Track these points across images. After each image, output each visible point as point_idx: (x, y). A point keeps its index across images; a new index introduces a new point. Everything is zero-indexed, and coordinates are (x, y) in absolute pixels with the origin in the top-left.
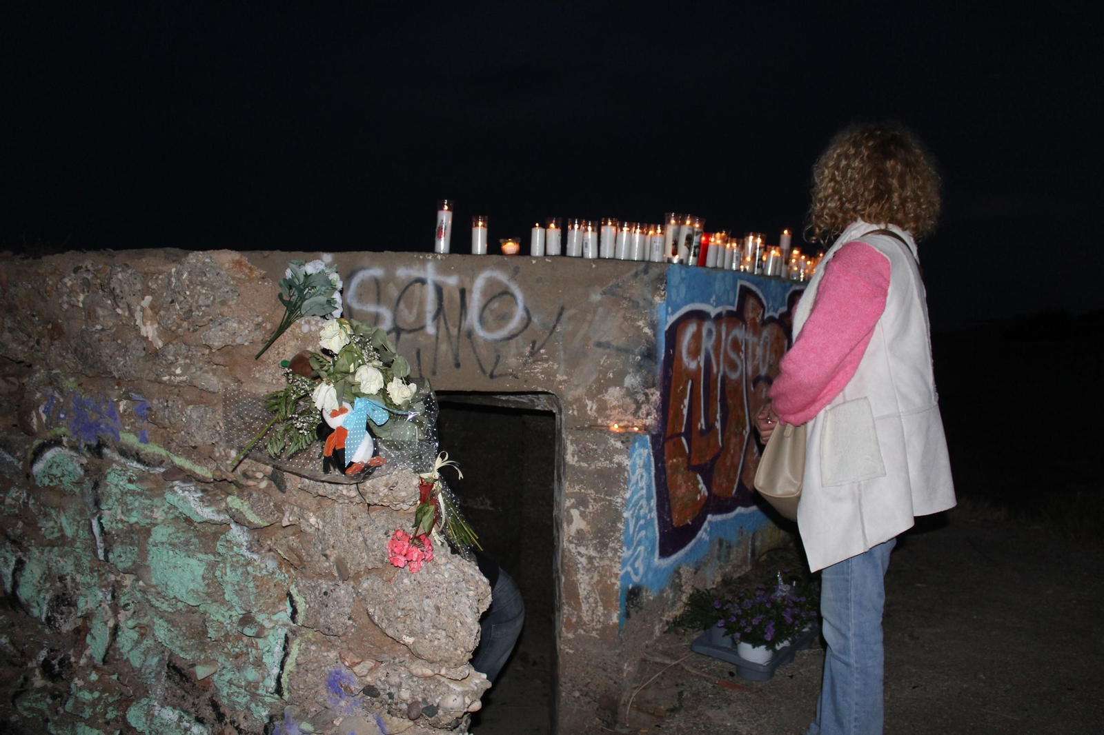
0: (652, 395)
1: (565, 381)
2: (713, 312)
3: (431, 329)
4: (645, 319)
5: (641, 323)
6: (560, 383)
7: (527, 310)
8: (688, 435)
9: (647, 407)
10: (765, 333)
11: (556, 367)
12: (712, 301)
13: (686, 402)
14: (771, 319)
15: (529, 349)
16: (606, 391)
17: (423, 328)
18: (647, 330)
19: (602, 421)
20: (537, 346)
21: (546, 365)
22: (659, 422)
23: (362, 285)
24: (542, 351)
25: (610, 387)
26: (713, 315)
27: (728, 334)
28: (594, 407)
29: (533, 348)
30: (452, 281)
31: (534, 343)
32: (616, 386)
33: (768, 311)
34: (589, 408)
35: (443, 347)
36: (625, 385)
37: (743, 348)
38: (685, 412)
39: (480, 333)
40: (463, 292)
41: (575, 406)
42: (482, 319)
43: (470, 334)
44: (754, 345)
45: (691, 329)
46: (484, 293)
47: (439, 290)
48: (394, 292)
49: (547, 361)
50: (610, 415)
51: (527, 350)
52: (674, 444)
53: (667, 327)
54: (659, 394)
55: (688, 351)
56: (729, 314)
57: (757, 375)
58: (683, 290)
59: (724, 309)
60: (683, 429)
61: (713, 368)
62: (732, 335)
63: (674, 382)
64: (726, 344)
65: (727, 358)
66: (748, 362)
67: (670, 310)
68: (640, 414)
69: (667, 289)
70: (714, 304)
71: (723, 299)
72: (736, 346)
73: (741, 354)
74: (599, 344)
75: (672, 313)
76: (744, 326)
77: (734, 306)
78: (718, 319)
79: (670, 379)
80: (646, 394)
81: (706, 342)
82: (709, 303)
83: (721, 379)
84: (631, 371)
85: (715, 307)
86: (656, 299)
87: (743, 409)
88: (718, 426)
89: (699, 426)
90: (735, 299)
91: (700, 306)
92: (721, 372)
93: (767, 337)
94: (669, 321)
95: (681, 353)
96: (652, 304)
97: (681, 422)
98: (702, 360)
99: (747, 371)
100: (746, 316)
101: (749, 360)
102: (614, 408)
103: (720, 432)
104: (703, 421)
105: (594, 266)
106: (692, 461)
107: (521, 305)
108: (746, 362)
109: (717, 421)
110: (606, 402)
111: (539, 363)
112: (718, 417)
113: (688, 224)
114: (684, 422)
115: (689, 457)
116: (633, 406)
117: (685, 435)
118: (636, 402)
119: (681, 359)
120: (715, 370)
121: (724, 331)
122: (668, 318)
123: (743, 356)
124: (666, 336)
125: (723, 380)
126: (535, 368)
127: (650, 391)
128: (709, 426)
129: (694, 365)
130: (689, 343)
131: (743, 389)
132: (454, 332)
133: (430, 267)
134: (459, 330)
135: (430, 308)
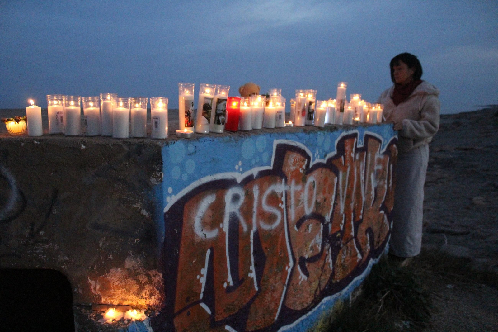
0: (155, 276)
1: (66, 261)
2: (239, 178)
4: (142, 202)
5: (138, 205)
6: (62, 263)
7: (21, 193)
8: (209, 298)
9: (151, 288)
10: (311, 179)
11: (56, 248)
12: (237, 167)
13: (204, 271)
14: (318, 166)
15: (28, 231)
16: (108, 272)
18: (144, 212)
19: (106, 300)
20: (35, 228)
21: (46, 246)
22: (163, 301)
24: (41, 233)
25: (111, 268)
26: (239, 180)
27: (262, 192)
28: (98, 287)
29: (32, 229)
31: (33, 225)
32: (117, 268)
33: (314, 160)
34: (92, 288)
36: (127, 267)
37: (283, 199)
38: (203, 281)
41: (79, 285)
44: (298, 194)
45: (208, 200)
49: (47, 242)
50: (114, 294)
51: (27, 232)
52: (188, 314)
53: (166, 209)
54: (161, 275)
55: (204, 224)
56: (262, 174)
57: (302, 216)
58: (191, 166)
59: (255, 171)
60: (201, 296)
61: (242, 228)
62: (268, 192)
63: (182, 258)
64: (260, 203)
65: (262, 215)
66: (289, 209)
67: (170, 190)
68: (143, 294)
69: (164, 170)
70: (241, 170)
71: (253, 162)
72: (274, 199)
73: (280, 205)
74: (96, 227)
75: (175, 192)
76: (283, 180)
77: (270, 166)
78: (248, 182)
79: (177, 257)
80: (148, 276)
81: (230, 208)
82: (234, 170)
83: (255, 234)
84: (131, 253)
85: (242, 172)
86: (153, 180)
87: (284, 250)
88: (253, 275)
89: (225, 285)
90: (271, 158)
91: (219, 176)
92: (254, 229)
93: (314, 182)
94: (170, 201)
95: (192, 227)
96: (148, 186)
97: (197, 292)
98: (225, 226)
99: (289, 217)
100: (286, 170)
101: (291, 207)
102: (117, 287)
103: (255, 280)
104: (230, 279)
105: (83, 147)
106: (218, 318)
107: (15, 187)
108: (287, 210)
109: (251, 272)
110: (108, 282)
111: (40, 244)
112: (252, 268)
113: (208, 92)
114: (203, 290)
115: (212, 318)
116: (136, 287)
117: (204, 301)
118: (139, 283)
119: (193, 234)
120: (245, 229)
121: (256, 191)
122: (168, 199)
123: (283, 207)
124: (165, 219)
125: (257, 234)
126: (36, 250)
127: (152, 273)
128: (240, 280)
129: (212, 234)
130: (204, 216)
131: (284, 234)
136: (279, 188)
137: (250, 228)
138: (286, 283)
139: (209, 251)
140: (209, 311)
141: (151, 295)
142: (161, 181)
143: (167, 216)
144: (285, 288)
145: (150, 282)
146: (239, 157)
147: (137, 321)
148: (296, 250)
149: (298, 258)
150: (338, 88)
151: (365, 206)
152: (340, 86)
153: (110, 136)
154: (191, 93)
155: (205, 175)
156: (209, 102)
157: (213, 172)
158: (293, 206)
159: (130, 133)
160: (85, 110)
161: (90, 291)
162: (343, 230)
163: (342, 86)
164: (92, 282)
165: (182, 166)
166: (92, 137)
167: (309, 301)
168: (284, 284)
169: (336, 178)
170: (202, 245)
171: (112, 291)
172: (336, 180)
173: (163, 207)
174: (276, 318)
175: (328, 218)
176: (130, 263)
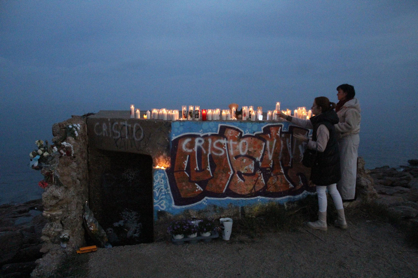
1: (152, 153)
3: (127, 137)
5: (166, 138)
7: (144, 133)
8: (189, 171)
9: (168, 162)
10: (243, 141)
13: (186, 162)
14: (249, 136)
15: (145, 144)
17: (125, 137)
18: (168, 140)
21: (148, 148)
22: (170, 166)
23: (115, 126)
24: (147, 144)
25: (160, 155)
26: (201, 136)
27: (213, 141)
30: (130, 126)
31: (145, 142)
32: (162, 155)
33: (245, 133)
35: (129, 142)
37: (225, 146)
38: (186, 165)
39: (136, 139)
40: (132, 128)
42: (136, 136)
43: (134, 139)
44: (234, 145)
45: (187, 141)
46: (136, 128)
47: (128, 127)
48: (120, 128)
49: (148, 147)
52: (180, 173)
53: (172, 140)
54: (170, 158)
55: (186, 147)
56: (212, 135)
57: (238, 155)
58: (181, 129)
59: (209, 134)
60: (185, 169)
61: (203, 152)
62: (217, 141)
63: (178, 155)
64: (212, 145)
65: (213, 149)
66: (230, 150)
67: (174, 135)
68: (167, 164)
69: (172, 129)
70: (202, 132)
71: (208, 130)
72: (219, 145)
73: (224, 148)
74: (158, 143)
75: (176, 136)
76: (225, 139)
77: (217, 132)
78: (206, 137)
79: (176, 155)
80: (168, 158)
81: (197, 144)
82: (199, 132)
83: (210, 155)
84: (164, 151)
85: (203, 133)
86: (169, 132)
87: (228, 165)
88: (209, 170)
89: (195, 169)
90: (217, 130)
91: (193, 133)
92: (209, 153)
93: (246, 142)
94: (174, 138)
95: (182, 147)
96: (168, 133)
97: (183, 167)
98: (196, 149)
99: (230, 153)
100: (227, 135)
101: (230, 149)
102: (161, 161)
103: (210, 172)
104: (197, 167)
105: (156, 122)
106: (192, 179)
107: (142, 132)
108: (228, 151)
109: (208, 168)
110: (160, 159)
112: (209, 167)
113: (191, 108)
114: (185, 167)
115: (190, 178)
116: (165, 162)
117: (186, 171)
118: (166, 160)
119: (182, 149)
120: (205, 152)
121: (210, 140)
122: (173, 137)
123: (226, 148)
124: (172, 142)
125: (211, 156)
126: (146, 149)
127: (169, 157)
128: (202, 170)
129: (190, 151)
130: (186, 144)
131: (227, 159)
132: (131, 138)
133: (126, 122)
134: (132, 138)
135: (127, 132)
136: (223, 141)
137: (207, 152)
138: (229, 179)
139: (188, 156)
140: (188, 176)
141: (168, 164)
142: (171, 132)
143: (173, 142)
144: (228, 181)
145: (168, 160)
146: (201, 128)
147: (162, 169)
148: (235, 167)
149: (236, 171)
150: (276, 105)
151: (293, 160)
152: (277, 104)
153: (162, 120)
154: (185, 108)
155: (187, 132)
156: (191, 111)
157: (190, 132)
158: (232, 150)
159: (167, 119)
160: (159, 113)
161: (156, 162)
162: (272, 167)
163: (278, 104)
164: (156, 159)
165: (178, 129)
166: (160, 120)
167: (247, 193)
168: (228, 179)
169: (264, 143)
170: (185, 154)
171: (160, 162)
172: (264, 144)
173: (171, 139)
174: (224, 191)
175: (258, 159)
176: (164, 154)
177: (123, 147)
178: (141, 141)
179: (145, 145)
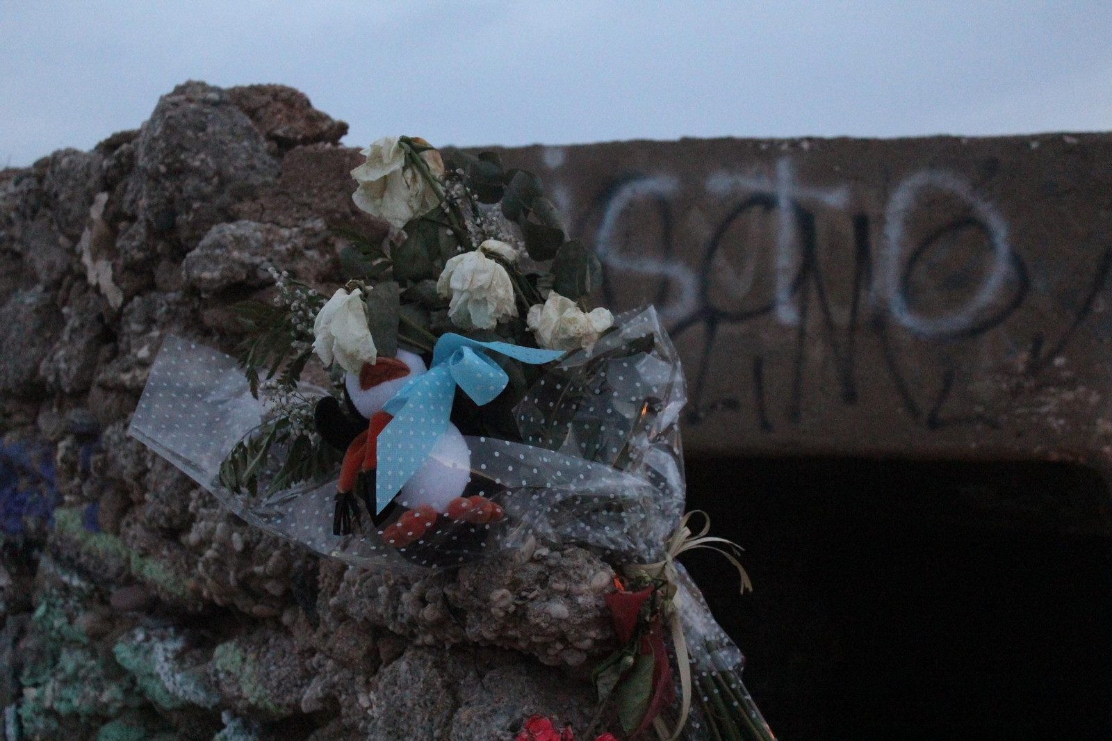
3: (786, 314)
6: (1107, 440)
7: (1017, 260)
11: (1094, 398)
15: (1024, 356)
17: (768, 309)
20: (1045, 349)
21: (1069, 396)
24: (1059, 361)
29: (1035, 352)
30: (835, 199)
31: (1038, 342)
35: (816, 352)
39: (905, 319)
40: (863, 225)
42: (908, 287)
43: (880, 322)
46: (912, 222)
47: (805, 218)
48: (699, 227)
49: (1071, 384)
51: (1021, 360)
107: (1003, 249)
111: (1052, 390)
126: (1042, 404)
132: (841, 316)
133: (784, 169)
134: (854, 312)
135: (785, 260)
177: (732, 404)
178: (975, 331)
179: (1034, 368)
